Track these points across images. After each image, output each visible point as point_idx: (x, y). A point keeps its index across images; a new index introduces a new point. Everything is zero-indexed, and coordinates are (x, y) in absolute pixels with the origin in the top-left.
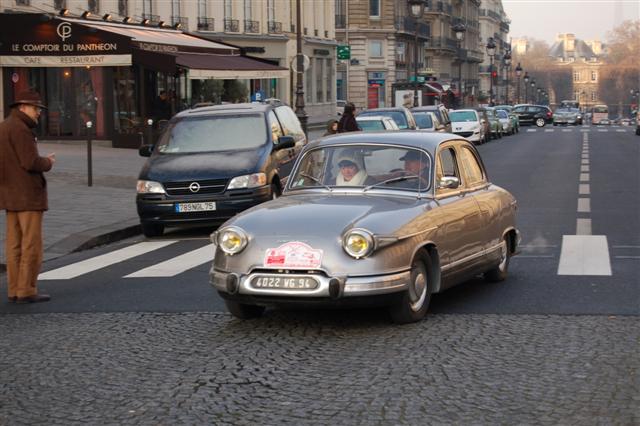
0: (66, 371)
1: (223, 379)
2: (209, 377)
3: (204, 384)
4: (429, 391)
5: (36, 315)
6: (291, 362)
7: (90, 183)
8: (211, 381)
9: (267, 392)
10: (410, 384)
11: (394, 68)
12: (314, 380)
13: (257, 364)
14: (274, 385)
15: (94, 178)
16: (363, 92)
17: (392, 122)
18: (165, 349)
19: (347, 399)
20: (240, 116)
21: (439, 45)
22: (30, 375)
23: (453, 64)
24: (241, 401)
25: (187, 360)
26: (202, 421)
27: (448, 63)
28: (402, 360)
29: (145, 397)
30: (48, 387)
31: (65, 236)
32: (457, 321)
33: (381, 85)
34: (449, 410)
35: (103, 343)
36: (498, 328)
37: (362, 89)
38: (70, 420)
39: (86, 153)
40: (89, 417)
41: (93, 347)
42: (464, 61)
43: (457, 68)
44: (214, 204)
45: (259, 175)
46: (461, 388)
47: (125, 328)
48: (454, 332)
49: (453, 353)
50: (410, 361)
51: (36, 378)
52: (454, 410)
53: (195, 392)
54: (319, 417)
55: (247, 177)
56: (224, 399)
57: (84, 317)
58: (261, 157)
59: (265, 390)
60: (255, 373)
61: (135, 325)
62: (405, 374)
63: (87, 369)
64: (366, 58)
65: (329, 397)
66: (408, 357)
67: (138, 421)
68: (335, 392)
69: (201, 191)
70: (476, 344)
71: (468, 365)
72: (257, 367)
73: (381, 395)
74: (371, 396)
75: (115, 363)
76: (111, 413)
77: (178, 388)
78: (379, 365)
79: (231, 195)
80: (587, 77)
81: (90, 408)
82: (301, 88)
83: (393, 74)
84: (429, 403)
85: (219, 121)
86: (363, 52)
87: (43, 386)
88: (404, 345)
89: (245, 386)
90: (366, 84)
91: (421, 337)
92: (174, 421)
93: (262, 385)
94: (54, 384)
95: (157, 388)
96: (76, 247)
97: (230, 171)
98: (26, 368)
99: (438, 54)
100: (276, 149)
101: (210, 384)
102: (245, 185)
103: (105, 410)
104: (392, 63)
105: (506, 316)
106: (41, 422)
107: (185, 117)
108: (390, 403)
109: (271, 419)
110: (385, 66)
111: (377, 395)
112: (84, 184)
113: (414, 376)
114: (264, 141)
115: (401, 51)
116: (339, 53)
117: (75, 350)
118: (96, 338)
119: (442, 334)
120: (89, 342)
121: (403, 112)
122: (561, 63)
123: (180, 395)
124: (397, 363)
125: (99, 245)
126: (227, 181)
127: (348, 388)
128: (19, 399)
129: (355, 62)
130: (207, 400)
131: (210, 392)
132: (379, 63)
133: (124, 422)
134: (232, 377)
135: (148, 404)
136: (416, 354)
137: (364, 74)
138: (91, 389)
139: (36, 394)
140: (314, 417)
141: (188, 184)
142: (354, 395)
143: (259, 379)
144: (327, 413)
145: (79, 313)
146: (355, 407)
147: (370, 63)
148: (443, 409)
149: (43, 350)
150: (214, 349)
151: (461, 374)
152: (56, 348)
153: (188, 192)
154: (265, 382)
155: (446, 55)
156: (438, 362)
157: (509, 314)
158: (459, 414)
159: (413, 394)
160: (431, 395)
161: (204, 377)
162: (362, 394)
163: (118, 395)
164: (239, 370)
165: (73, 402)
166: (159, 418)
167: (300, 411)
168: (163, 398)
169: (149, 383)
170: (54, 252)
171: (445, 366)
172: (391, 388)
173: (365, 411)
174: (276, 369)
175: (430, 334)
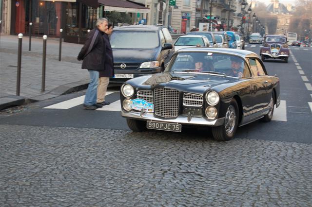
0: (90, 160)
1: (175, 169)
2: (166, 168)
3: (166, 172)
4: (285, 183)
5: (60, 128)
6: (205, 162)
7: (60, 59)
8: (169, 170)
9: (201, 179)
10: (274, 179)
11: (195, 11)
12: (222, 173)
13: (187, 162)
14: (202, 174)
15: (62, 57)
16: (179, 22)
17: (207, 39)
18: (135, 151)
19: (245, 185)
20: (145, 31)
21: (216, 2)
22: (72, 161)
23: (222, 12)
24: (190, 183)
25: (150, 157)
26: (175, 193)
27: (220, 10)
28: (262, 165)
29: (139, 177)
30: (85, 168)
31: (57, 86)
32: (279, 145)
33: (188, 19)
34: (302, 195)
35: (102, 145)
36: (302, 150)
37: (178, 21)
38: (105, 188)
39: (58, 44)
40: (115, 187)
41: (98, 147)
42: (227, 10)
43: (223, 14)
44: (132, 75)
45: (156, 62)
46: (301, 183)
47: (109, 138)
48: (281, 151)
49: (286, 162)
50: (266, 165)
51: (76, 163)
52: (305, 195)
53: (164, 176)
54: (236, 194)
55: (150, 63)
56: (181, 181)
57: (84, 130)
58: (156, 53)
59: (199, 177)
60: (190, 167)
61: (114, 137)
62: (268, 173)
63: (100, 159)
64: (182, 5)
65: (236, 183)
66: (264, 163)
67: (142, 191)
68: (236, 181)
69: (127, 68)
70: (296, 158)
71: (298, 170)
72: (189, 164)
73: (262, 184)
74: (257, 184)
75: (113, 157)
76: (125, 185)
77: (153, 173)
78: (251, 166)
79: (142, 71)
80: (284, 22)
81: (112, 182)
82: (161, 19)
83: (194, 14)
84: (289, 190)
85: (135, 33)
86: (180, 3)
87: (82, 167)
88: (259, 157)
89: (187, 174)
90: (181, 18)
91: (265, 153)
92: (161, 192)
93: (196, 174)
94: (88, 167)
95: (142, 172)
96: (63, 92)
97: (141, 59)
98: (68, 157)
99: (216, 6)
100: (163, 49)
101: (169, 172)
102: (148, 67)
103: (121, 183)
104: (194, 9)
105: (302, 144)
106: (90, 188)
107: (117, 30)
108: (270, 189)
109: (211, 194)
110: (191, 10)
111: (260, 184)
112: (57, 60)
113: (273, 174)
114: (157, 45)
115: (199, 3)
116: (170, 2)
117: (90, 148)
118: (97, 142)
119: (275, 152)
120: (95, 144)
121: (211, 34)
122: (272, 14)
123: (156, 177)
124: (260, 166)
125: (73, 92)
126: (140, 64)
127: (242, 179)
128: (73, 174)
129: (176, 7)
130: (172, 180)
131: (171, 176)
132: (188, 8)
133: (135, 190)
134: (178, 169)
135: (142, 181)
136: (267, 162)
137: (181, 13)
138: (108, 171)
139: (81, 172)
140: (233, 194)
141: (120, 64)
142: (248, 183)
143: (194, 171)
144: (239, 192)
145: (82, 128)
146: (252, 190)
147: (184, 8)
148: (299, 194)
149: (73, 147)
150: (161, 152)
151: (297, 175)
152: (79, 146)
153: (120, 68)
154: (197, 173)
155: (219, 7)
156: (281, 167)
157: (303, 143)
158: (308, 197)
159: (278, 185)
160: (288, 185)
161: (165, 168)
162: (251, 183)
163: (124, 175)
164: (181, 165)
165: (102, 178)
166: (152, 189)
167: (224, 190)
168: (149, 178)
169: (137, 169)
170: (52, 94)
171: (286, 169)
172: (265, 180)
173: (258, 192)
174: (199, 166)
175: (269, 152)
